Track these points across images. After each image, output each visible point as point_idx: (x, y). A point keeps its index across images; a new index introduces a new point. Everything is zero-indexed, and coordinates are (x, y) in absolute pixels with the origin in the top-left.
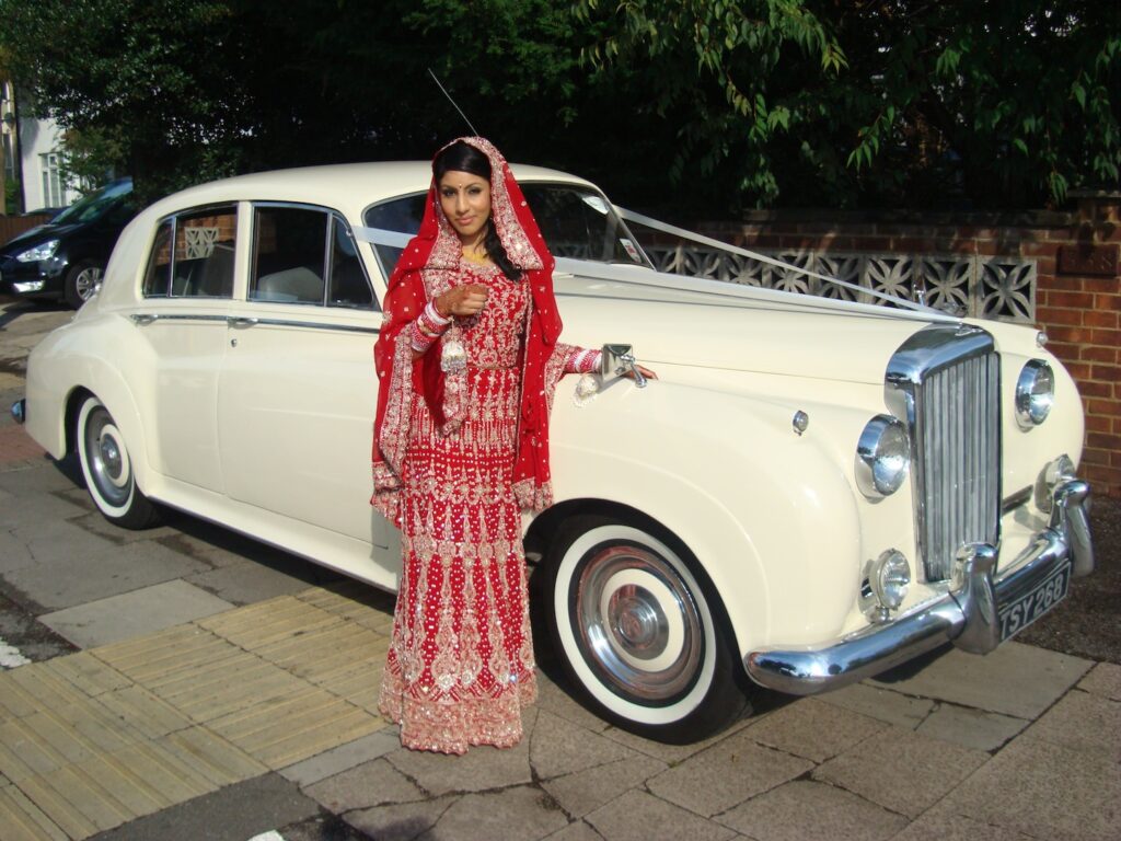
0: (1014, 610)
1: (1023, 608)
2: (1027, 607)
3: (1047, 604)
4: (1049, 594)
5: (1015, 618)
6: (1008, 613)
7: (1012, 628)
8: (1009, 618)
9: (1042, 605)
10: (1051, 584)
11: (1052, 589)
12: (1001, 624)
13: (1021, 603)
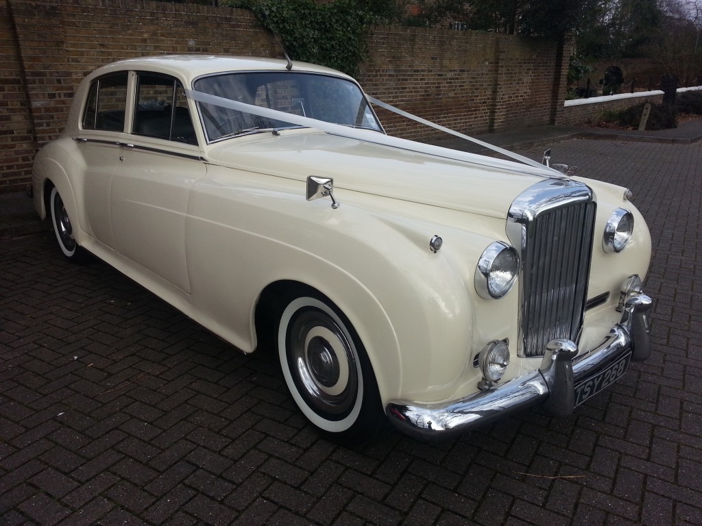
0: (588, 384)
1: (594, 383)
2: (597, 383)
3: (611, 379)
4: (614, 372)
5: (588, 390)
6: (583, 387)
7: (584, 397)
8: (583, 390)
9: (608, 380)
10: (616, 366)
11: (617, 370)
12: (576, 394)
13: (593, 380)
